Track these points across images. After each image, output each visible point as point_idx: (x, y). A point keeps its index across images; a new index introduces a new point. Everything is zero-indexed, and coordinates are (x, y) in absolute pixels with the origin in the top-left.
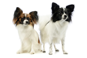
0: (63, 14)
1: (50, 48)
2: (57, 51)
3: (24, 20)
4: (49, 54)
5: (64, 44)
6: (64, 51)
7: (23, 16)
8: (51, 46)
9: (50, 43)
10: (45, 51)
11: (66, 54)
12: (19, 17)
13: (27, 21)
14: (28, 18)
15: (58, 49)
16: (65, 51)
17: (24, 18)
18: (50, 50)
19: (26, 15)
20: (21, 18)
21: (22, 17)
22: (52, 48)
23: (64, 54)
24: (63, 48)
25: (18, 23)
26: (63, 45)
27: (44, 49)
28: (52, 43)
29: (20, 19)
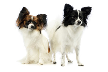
0: (77, 18)
1: (62, 58)
2: (70, 62)
3: (29, 23)
4: (61, 66)
5: (79, 54)
6: (78, 62)
7: (29, 18)
8: (63, 56)
9: (63, 52)
10: (55, 62)
11: (81, 66)
12: (24, 19)
13: (33, 25)
14: (34, 22)
15: (71, 60)
16: (80, 63)
17: (30, 21)
18: (63, 61)
19: (32, 18)
20: (26, 20)
21: (28, 20)
22: (64, 58)
23: (79, 65)
24: (77, 59)
25: (22, 26)
26: (77, 55)
27: (55, 60)
28: (64, 53)
29: (25, 22)
